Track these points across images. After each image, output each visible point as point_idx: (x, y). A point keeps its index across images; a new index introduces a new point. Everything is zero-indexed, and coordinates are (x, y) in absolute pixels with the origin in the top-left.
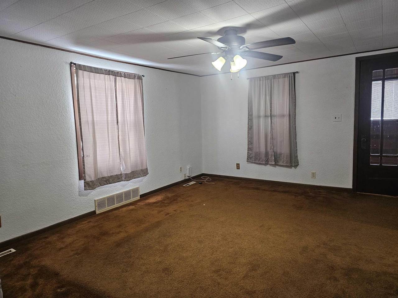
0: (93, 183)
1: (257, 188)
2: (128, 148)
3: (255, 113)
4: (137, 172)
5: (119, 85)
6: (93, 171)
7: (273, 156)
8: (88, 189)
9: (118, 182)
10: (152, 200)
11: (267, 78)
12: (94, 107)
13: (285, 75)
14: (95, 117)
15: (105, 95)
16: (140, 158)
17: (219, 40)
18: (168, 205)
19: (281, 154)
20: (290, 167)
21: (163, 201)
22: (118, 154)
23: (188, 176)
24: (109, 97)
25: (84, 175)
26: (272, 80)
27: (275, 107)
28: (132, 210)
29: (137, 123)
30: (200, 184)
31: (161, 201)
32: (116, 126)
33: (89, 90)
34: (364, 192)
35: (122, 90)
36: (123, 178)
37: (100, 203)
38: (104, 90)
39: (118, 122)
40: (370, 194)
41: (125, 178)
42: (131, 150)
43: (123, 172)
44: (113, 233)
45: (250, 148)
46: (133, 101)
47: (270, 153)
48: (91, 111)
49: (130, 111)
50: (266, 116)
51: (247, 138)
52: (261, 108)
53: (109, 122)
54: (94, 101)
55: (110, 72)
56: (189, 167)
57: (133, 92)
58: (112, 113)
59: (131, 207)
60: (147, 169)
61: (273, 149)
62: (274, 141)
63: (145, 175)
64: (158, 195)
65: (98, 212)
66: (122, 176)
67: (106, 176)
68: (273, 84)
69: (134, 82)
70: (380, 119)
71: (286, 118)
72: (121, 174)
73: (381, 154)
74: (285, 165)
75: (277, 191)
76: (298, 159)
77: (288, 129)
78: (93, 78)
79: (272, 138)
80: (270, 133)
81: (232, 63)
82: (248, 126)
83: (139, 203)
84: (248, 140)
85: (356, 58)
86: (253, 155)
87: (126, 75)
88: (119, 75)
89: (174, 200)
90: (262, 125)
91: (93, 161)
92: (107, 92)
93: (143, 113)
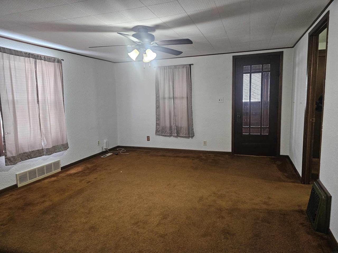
0: (14, 158)
1: (164, 155)
2: (49, 125)
3: (161, 95)
4: (58, 146)
5: (39, 67)
6: (15, 147)
7: (176, 130)
8: (9, 164)
9: (40, 156)
10: (73, 171)
11: (170, 67)
12: (14, 87)
13: (184, 66)
14: (15, 96)
15: (25, 75)
16: (60, 134)
17: (133, 36)
18: (89, 174)
19: (181, 128)
20: (188, 137)
21: (84, 172)
22: (39, 131)
23: (105, 149)
24: (29, 79)
25: (5, 151)
26: (174, 69)
27: (177, 91)
28: (55, 181)
29: (57, 102)
30: (116, 155)
31: (82, 171)
32: (37, 105)
33: (9, 71)
34: (239, 154)
35: (42, 71)
36: (45, 153)
37: (22, 177)
38: (24, 71)
39: (38, 101)
40: (243, 155)
41: (47, 153)
42: (51, 126)
43: (44, 147)
44: (38, 203)
45: (158, 123)
46: (53, 82)
47: (173, 127)
48: (11, 90)
49: (50, 91)
50: (170, 98)
51: (155, 115)
52: (166, 90)
53: (30, 101)
54: (14, 81)
55: (30, 54)
56: (106, 141)
57: (53, 74)
58: (32, 93)
59: (53, 179)
60: (67, 143)
61: (175, 124)
62: (176, 118)
63: (65, 149)
64: (78, 166)
65: (19, 186)
66: (43, 151)
67: (27, 151)
68: (175, 72)
69: (54, 65)
70: (249, 101)
71: (185, 99)
72: (42, 149)
73: (250, 126)
74: (184, 136)
75: (179, 157)
76: (193, 131)
77: (186, 108)
78: (13, 59)
79: (175, 115)
80: (173, 111)
81: (144, 55)
82: (156, 106)
83: (60, 175)
84: (156, 117)
85: (233, 56)
86: (161, 129)
87: (46, 58)
88: (39, 57)
89: (94, 170)
90: (167, 105)
91: (14, 137)
92: (27, 74)
93: (63, 93)
